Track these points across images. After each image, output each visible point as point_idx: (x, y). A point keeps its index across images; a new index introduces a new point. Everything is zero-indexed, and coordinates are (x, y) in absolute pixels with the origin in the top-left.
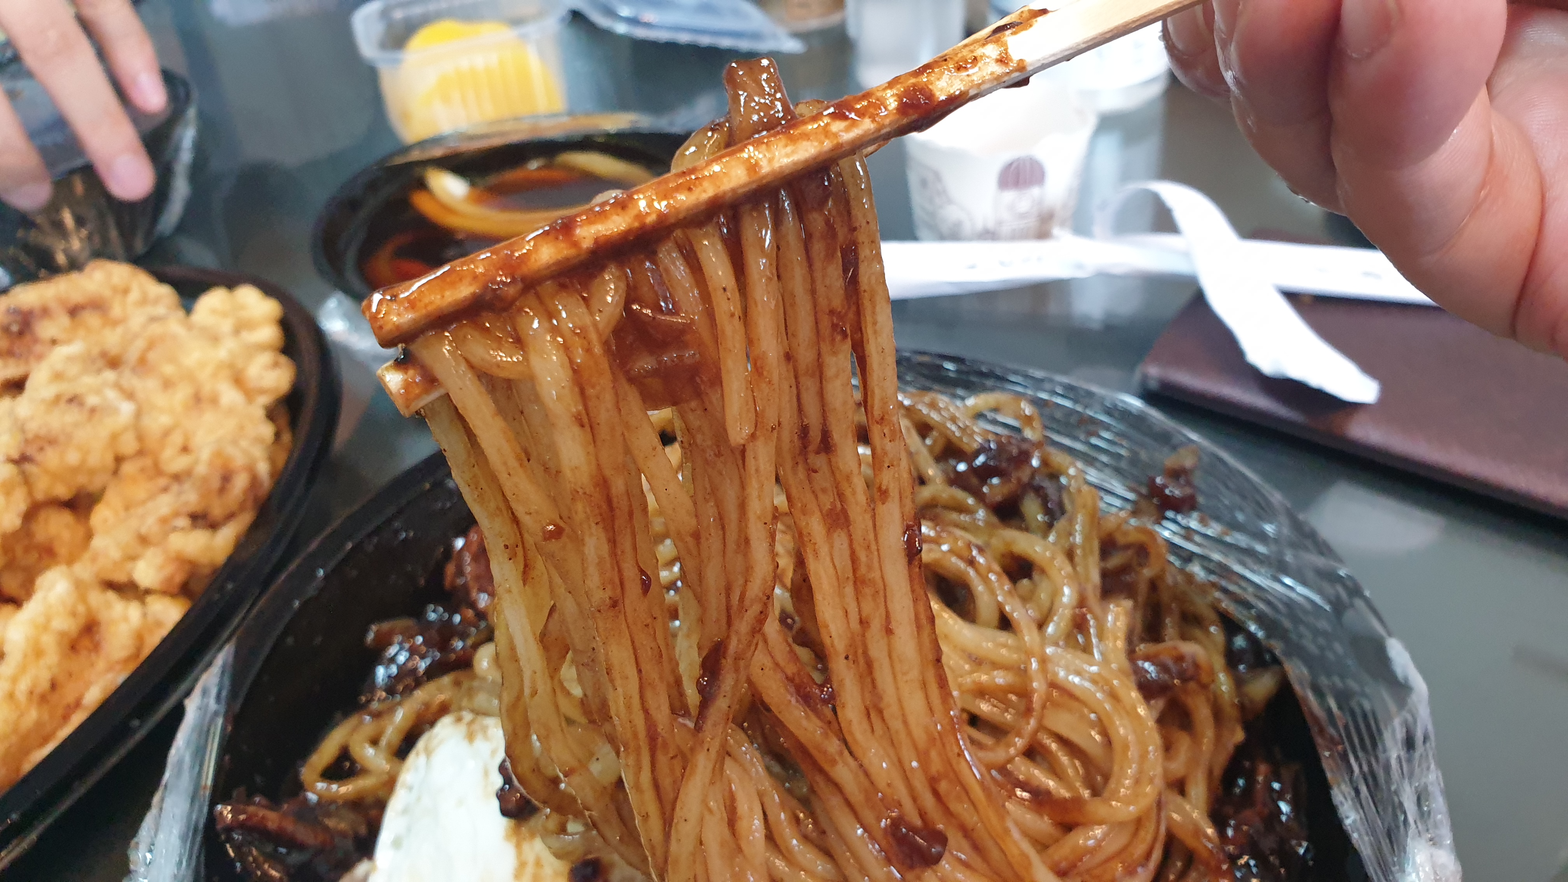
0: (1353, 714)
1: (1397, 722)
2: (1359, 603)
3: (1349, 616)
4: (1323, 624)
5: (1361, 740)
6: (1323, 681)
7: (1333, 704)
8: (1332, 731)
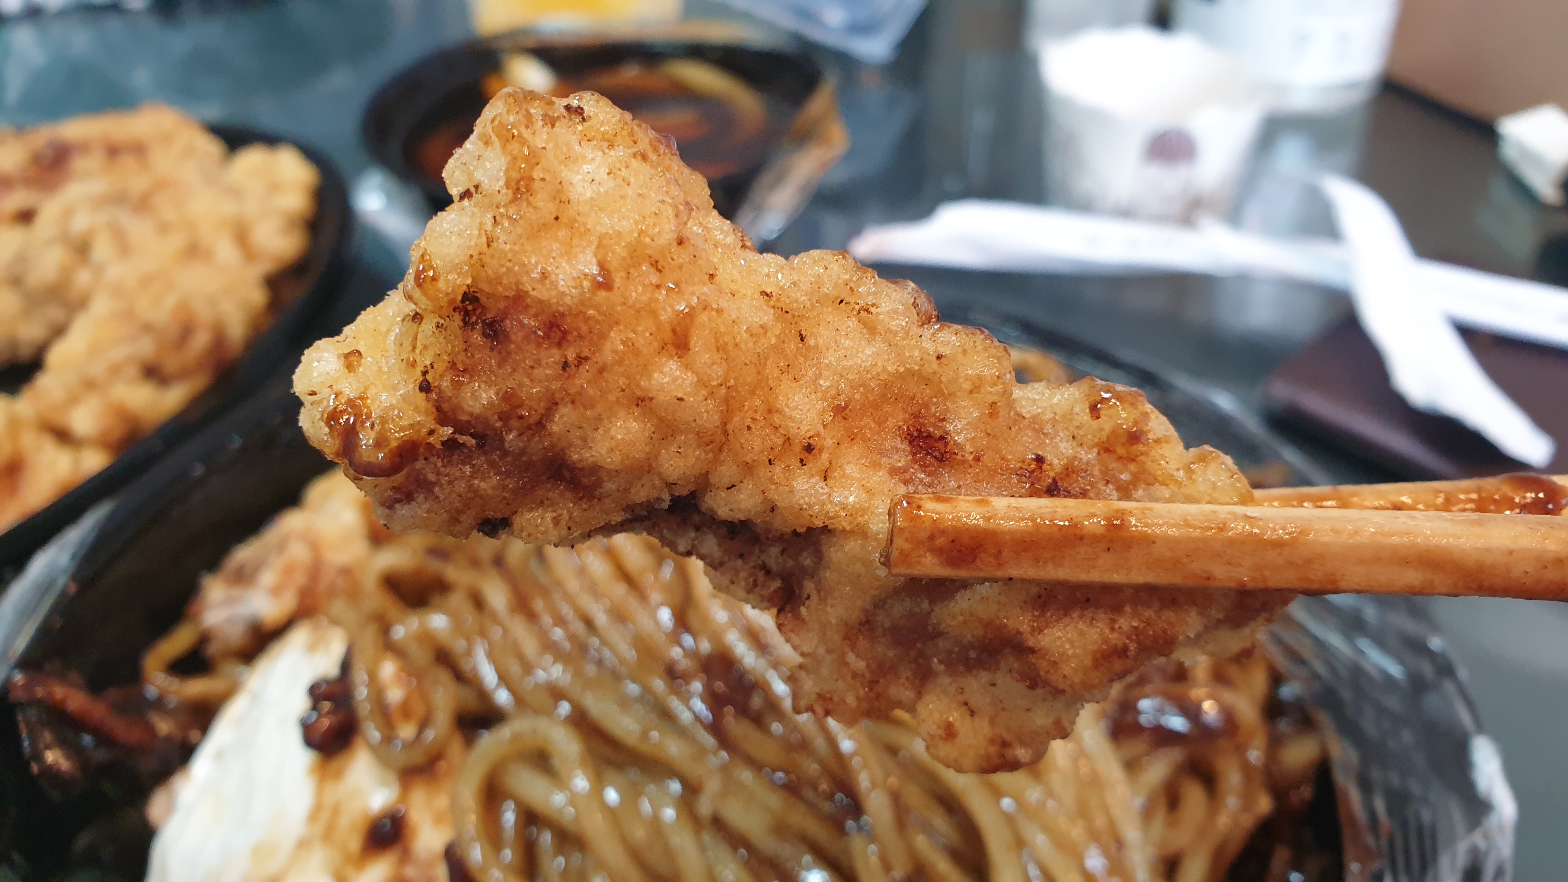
0: (1404, 824)
1: (1462, 849)
2: (1449, 687)
3: (1431, 702)
4: (1393, 702)
5: (1407, 858)
6: (1376, 774)
7: (1380, 805)
8: (1370, 840)
